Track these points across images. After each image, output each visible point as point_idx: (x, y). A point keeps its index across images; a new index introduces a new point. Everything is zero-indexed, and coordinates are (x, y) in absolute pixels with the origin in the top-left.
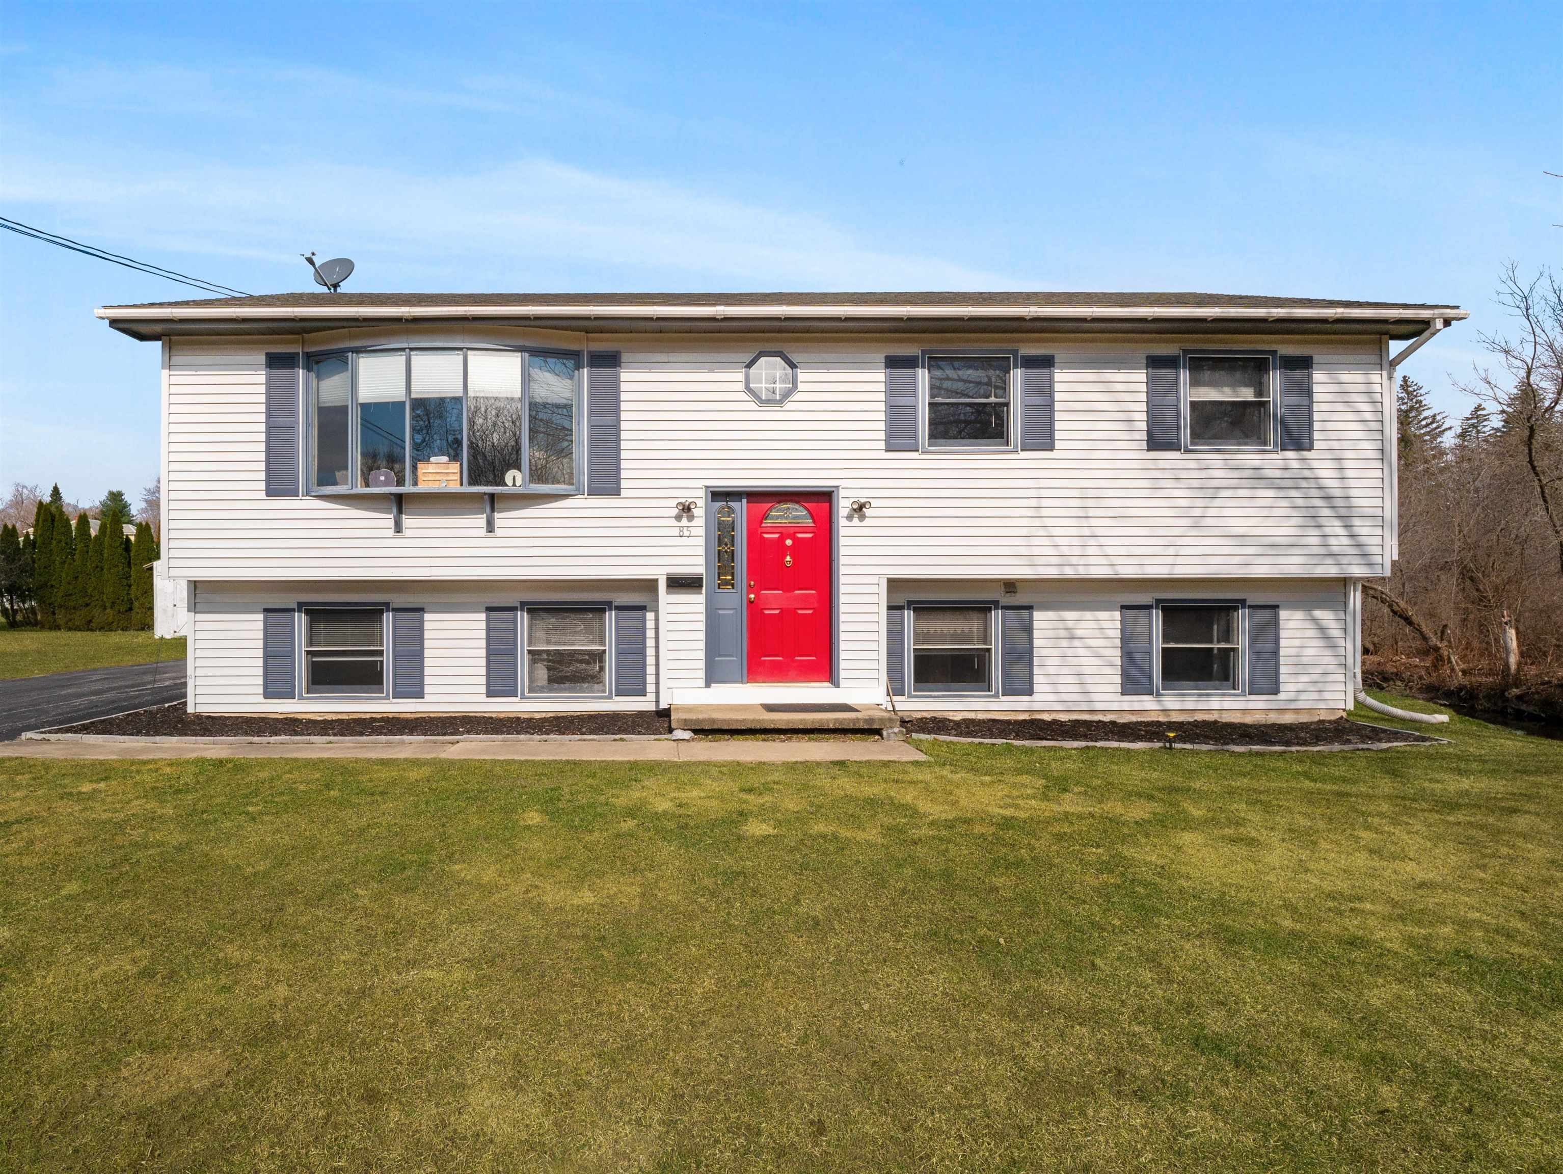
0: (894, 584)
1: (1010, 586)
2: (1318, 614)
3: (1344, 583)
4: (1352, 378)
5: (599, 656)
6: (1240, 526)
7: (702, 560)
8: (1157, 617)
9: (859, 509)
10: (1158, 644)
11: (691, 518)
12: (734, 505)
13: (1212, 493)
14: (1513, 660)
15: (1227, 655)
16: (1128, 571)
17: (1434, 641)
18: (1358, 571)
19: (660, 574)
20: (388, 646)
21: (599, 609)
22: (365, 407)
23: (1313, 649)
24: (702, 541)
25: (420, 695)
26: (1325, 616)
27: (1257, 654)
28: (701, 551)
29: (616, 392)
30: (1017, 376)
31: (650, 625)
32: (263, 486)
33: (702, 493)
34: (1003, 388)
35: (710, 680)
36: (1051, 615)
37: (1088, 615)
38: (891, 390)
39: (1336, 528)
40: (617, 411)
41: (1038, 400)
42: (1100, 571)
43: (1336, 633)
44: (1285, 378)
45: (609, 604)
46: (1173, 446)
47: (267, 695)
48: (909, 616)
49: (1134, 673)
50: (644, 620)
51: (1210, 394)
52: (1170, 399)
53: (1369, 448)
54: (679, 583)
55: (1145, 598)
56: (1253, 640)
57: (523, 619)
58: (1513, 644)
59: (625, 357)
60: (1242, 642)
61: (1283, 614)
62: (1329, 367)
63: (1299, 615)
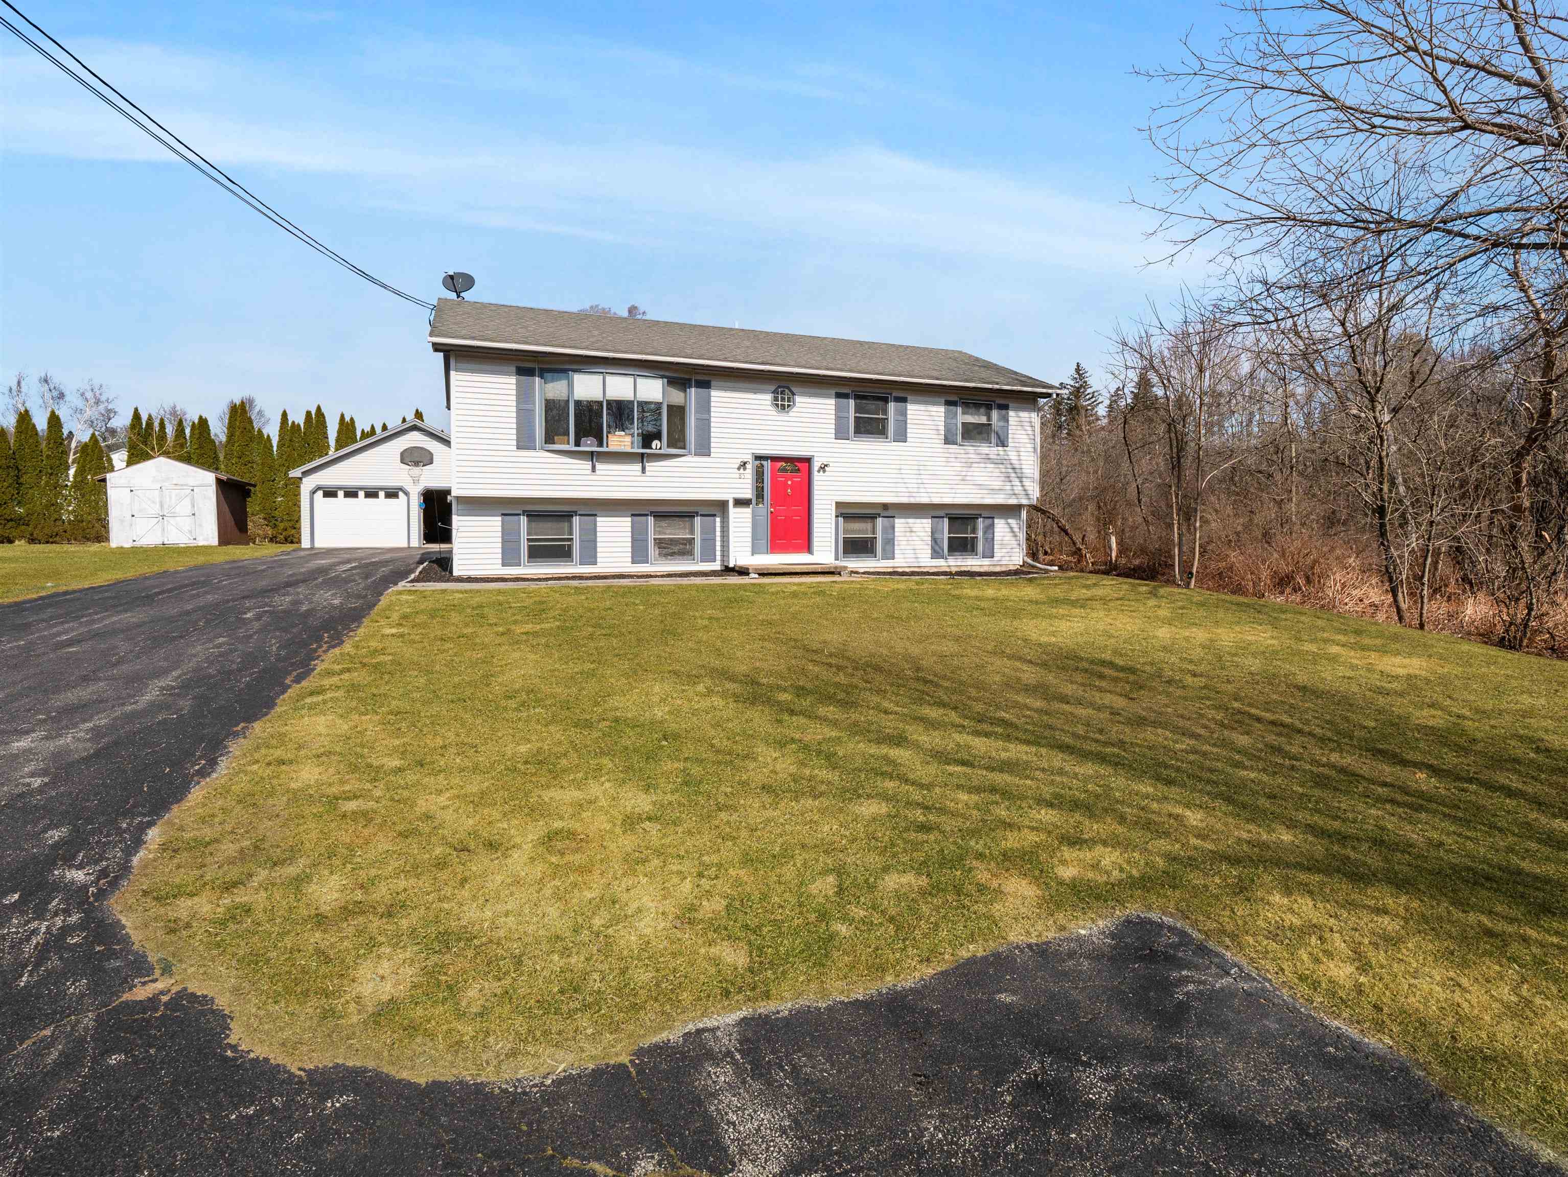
0: (839, 505)
1: (885, 506)
2: (1010, 521)
3: (1019, 507)
4: (1024, 415)
5: (691, 541)
6: (981, 480)
7: (750, 491)
8: (946, 520)
9: (823, 468)
10: (946, 535)
11: (745, 469)
12: (765, 463)
13: (969, 465)
14: (1114, 555)
15: (974, 539)
16: (936, 500)
17: (1079, 545)
18: (1024, 502)
19: (729, 497)
20: (576, 536)
21: (691, 516)
22: (578, 403)
23: (1008, 537)
24: (750, 481)
25: (595, 563)
26: (1012, 521)
27: (986, 539)
28: (750, 486)
29: (709, 402)
30: (892, 406)
31: (718, 524)
32: (515, 443)
33: (750, 457)
34: (885, 412)
35: (753, 553)
36: (903, 520)
37: (918, 521)
38: (838, 409)
39: (1016, 482)
40: (709, 411)
41: (901, 418)
42: (925, 500)
43: (1016, 530)
44: (999, 414)
45: (697, 513)
46: (955, 443)
47: (504, 564)
48: (841, 519)
49: (937, 548)
50: (715, 521)
51: (971, 419)
52: (954, 421)
53: (1030, 447)
54: (741, 503)
55: (942, 513)
56: (985, 533)
57: (651, 520)
58: (1114, 546)
59: (713, 383)
60: (980, 534)
61: (996, 521)
62: (1017, 409)
63: (1003, 521)
